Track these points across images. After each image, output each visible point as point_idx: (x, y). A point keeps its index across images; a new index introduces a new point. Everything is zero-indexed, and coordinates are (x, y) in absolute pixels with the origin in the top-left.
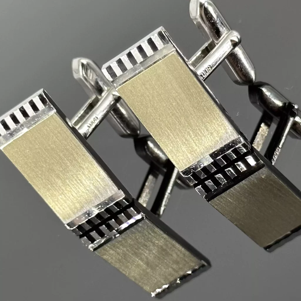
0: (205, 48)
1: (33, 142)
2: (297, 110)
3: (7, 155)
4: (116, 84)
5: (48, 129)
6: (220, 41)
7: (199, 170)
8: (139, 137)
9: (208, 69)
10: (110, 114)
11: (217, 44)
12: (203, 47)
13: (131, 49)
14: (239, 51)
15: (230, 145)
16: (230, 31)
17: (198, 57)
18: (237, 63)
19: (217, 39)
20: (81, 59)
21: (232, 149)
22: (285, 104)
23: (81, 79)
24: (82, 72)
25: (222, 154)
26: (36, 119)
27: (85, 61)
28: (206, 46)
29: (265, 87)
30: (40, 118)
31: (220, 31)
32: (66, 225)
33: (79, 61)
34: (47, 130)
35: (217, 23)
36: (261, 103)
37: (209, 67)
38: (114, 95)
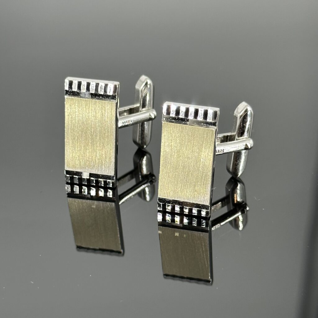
2: (247, 211)
4: (166, 119)
6: (240, 139)
8: (143, 150)
9: (221, 151)
10: (139, 124)
11: (237, 140)
12: (226, 134)
15: (199, 206)
16: (249, 138)
18: (238, 159)
19: (239, 137)
20: (148, 79)
21: (198, 209)
22: (243, 202)
23: (139, 91)
24: (143, 87)
25: (190, 207)
26: (101, 97)
27: (149, 82)
28: (228, 135)
29: (241, 185)
30: (103, 98)
31: (244, 134)
33: (146, 79)
36: (231, 191)
38: (150, 115)
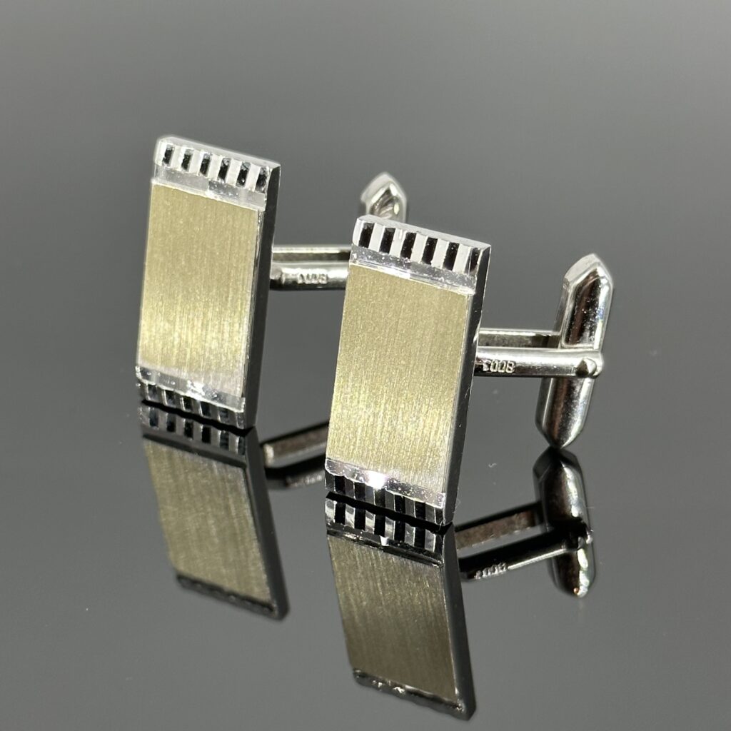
0: (545, 335)
1: (198, 218)
3: (153, 198)
4: (358, 257)
5: (231, 223)
6: (570, 348)
7: (352, 482)
9: (508, 366)
11: (562, 348)
13: (420, 233)
14: (585, 387)
15: (420, 492)
17: (521, 337)
19: (567, 342)
20: (392, 183)
22: (581, 518)
25: (400, 492)
26: (230, 194)
29: (573, 471)
30: (235, 197)
31: (582, 335)
32: (138, 369)
33: (389, 183)
34: (228, 222)
35: (589, 321)
36: (543, 484)
37: (513, 364)
